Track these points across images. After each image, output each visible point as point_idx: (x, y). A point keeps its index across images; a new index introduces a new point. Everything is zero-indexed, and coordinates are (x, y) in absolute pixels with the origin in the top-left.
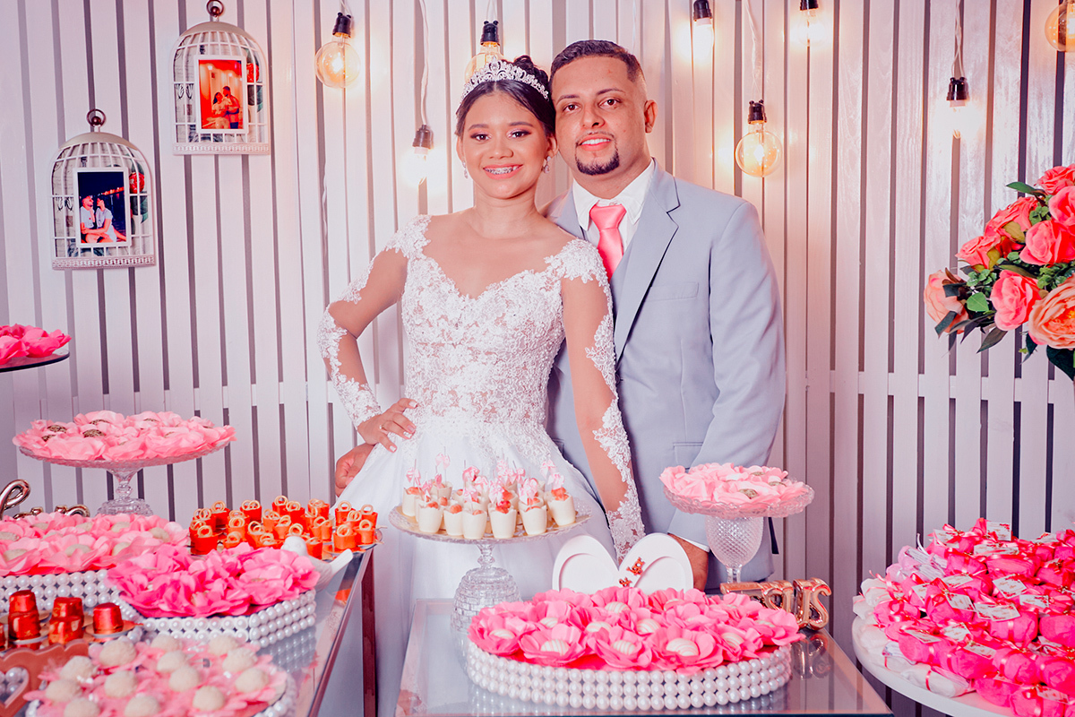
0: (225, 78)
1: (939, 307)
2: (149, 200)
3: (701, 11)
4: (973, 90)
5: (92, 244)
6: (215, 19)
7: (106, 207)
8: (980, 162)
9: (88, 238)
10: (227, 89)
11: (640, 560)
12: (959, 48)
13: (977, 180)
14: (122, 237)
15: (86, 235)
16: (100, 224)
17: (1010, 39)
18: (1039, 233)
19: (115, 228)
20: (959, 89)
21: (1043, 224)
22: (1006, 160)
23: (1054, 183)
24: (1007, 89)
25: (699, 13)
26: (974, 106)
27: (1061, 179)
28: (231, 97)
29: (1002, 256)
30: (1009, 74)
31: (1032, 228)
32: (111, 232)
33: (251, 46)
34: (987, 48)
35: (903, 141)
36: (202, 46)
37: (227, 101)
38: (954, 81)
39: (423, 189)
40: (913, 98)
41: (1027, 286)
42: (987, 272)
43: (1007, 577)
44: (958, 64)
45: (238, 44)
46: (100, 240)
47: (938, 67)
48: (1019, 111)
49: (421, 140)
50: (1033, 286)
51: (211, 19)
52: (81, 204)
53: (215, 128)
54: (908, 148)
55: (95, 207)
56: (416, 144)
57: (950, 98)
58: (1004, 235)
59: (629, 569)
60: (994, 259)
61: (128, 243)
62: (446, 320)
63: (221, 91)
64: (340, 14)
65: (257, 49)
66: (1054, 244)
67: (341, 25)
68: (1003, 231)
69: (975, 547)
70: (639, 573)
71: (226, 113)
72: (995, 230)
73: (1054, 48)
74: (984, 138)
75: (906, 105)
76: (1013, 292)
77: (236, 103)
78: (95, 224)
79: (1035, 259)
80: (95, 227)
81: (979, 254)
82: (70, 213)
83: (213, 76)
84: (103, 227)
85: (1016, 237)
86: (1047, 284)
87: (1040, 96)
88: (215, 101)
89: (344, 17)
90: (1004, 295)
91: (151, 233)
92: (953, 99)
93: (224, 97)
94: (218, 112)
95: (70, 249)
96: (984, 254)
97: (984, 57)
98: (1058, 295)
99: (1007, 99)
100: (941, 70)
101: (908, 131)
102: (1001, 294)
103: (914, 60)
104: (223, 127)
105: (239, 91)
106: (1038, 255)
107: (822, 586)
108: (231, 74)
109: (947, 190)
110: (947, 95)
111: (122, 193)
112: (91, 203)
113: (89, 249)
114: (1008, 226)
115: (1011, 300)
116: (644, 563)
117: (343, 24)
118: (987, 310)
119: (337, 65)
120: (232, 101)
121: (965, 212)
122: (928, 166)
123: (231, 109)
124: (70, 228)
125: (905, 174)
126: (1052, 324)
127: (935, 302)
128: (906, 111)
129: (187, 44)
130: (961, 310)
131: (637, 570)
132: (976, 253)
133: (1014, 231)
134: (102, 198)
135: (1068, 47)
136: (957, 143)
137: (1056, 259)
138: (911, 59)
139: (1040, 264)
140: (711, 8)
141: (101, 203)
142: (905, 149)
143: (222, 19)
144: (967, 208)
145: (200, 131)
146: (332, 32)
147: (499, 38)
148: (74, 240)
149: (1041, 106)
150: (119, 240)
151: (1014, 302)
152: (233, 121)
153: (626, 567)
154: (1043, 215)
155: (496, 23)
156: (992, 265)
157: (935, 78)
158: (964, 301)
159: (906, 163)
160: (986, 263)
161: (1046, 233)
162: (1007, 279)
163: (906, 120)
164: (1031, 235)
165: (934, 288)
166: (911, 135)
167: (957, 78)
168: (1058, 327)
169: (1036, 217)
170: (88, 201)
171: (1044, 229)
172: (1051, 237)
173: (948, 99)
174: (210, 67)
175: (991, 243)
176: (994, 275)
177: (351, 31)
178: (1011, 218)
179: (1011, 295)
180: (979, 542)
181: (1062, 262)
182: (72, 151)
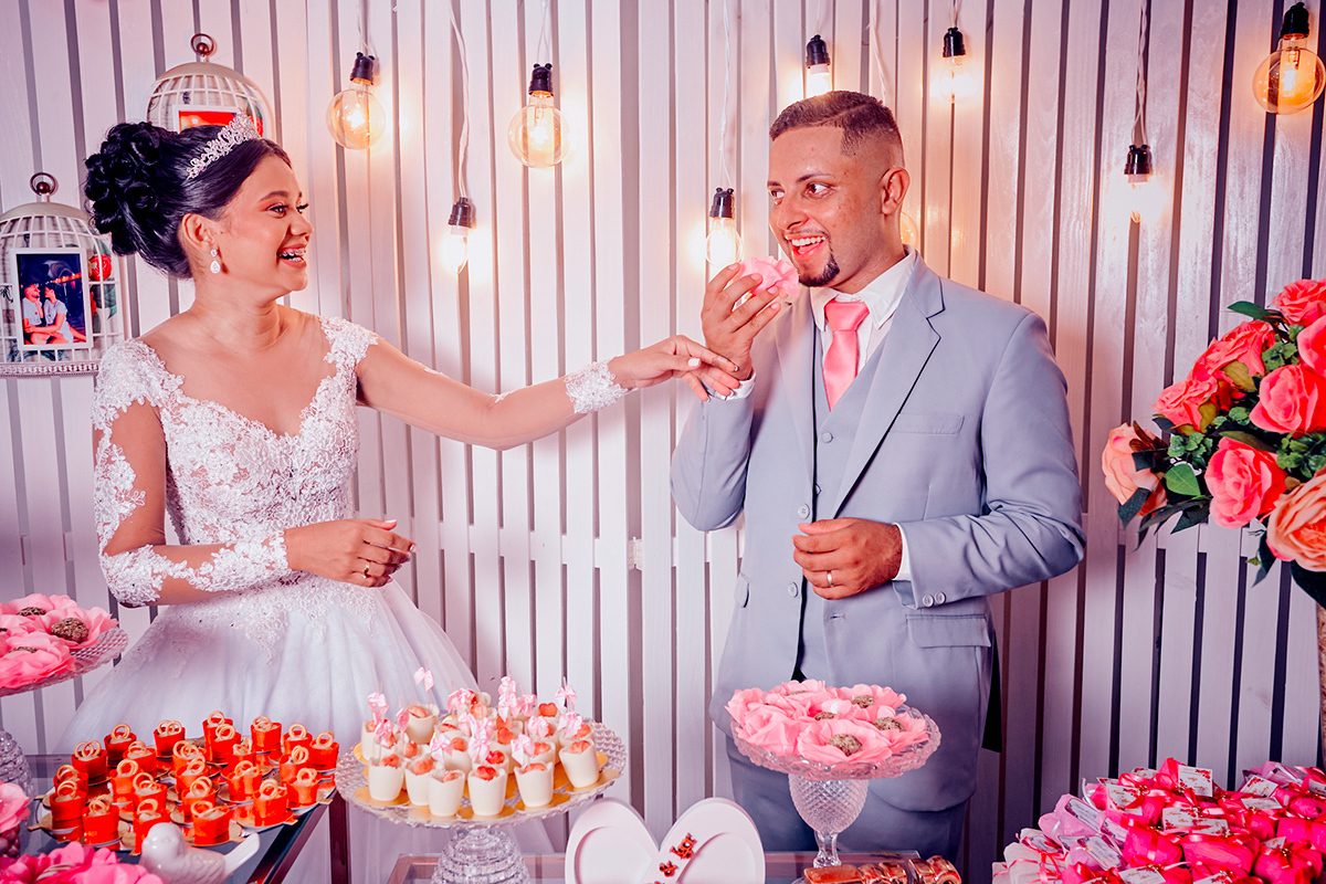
1: (1125, 480)
2: (117, 289)
3: (815, 55)
4: (1157, 161)
5: (40, 345)
6: (203, 59)
7: (57, 298)
8: (1164, 253)
9: (35, 338)
11: (689, 838)
12: (1141, 107)
13: (1159, 276)
14: (81, 336)
15: (31, 334)
16: (49, 321)
17: (1206, 97)
18: (1279, 384)
19: (71, 324)
20: (1140, 161)
21: (1286, 370)
22: (1197, 252)
23: (1303, 305)
24: (1200, 160)
25: (813, 58)
26: (1158, 183)
27: (1311, 300)
29: (1221, 412)
30: (1202, 141)
31: (1270, 375)
32: (65, 330)
33: (252, 95)
34: (1177, 109)
35: (1068, 225)
36: (185, 94)
38: (1133, 149)
39: (463, 277)
40: (1082, 170)
41: (1264, 466)
42: (1199, 437)
43: (1215, 876)
44: (1139, 129)
45: (233, 91)
46: (51, 340)
47: (1115, 131)
48: (1215, 188)
49: (459, 217)
50: (1272, 466)
51: (198, 59)
52: (23, 295)
54: (1074, 232)
55: (43, 299)
56: (452, 222)
57: (1129, 171)
58: (1222, 380)
59: (673, 850)
60: (1207, 416)
61: (89, 343)
62: (278, 473)
64: (360, 55)
65: (259, 98)
66: (1304, 402)
67: (360, 69)
68: (1223, 374)
69: (1164, 810)
70: (688, 856)
72: (1210, 372)
73: (1261, 109)
74: (1170, 223)
75: (1073, 179)
76: (1240, 471)
78: (43, 320)
79: (1274, 424)
80: (44, 324)
81: (1188, 408)
82: (11, 307)
84: (55, 323)
85: (1242, 384)
86: (1294, 466)
87: (1242, 171)
89: (365, 58)
90: (1225, 476)
91: (121, 330)
92: (1132, 172)
95: (12, 352)
96: (1195, 408)
97: (1172, 120)
98: (1316, 488)
99: (1200, 174)
100: (1118, 136)
101: (1075, 213)
102: (1221, 474)
103: (1084, 122)
106: (1279, 418)
107: (950, 872)
109: (1122, 286)
110: (1124, 167)
111: (79, 281)
112: (37, 294)
113: (36, 352)
114: (1229, 368)
115: (1238, 485)
116: (694, 842)
117: (365, 68)
118: (1197, 493)
119: (355, 119)
121: (1144, 315)
122: (1099, 257)
124: (12, 325)
125: (1071, 266)
126: (1306, 533)
127: (1119, 473)
128: (1073, 186)
129: (166, 90)
130: (1156, 486)
131: (685, 851)
132: (1183, 408)
133: (1240, 376)
134: (52, 286)
135: (1280, 108)
136: (1135, 228)
137: (1307, 427)
138: (1080, 120)
139: (1281, 432)
140: (828, 51)
141: (51, 293)
142: (1071, 234)
143: (213, 59)
144: (1146, 310)
146: (349, 76)
147: (553, 86)
148: (15, 341)
149: (1243, 183)
150: (77, 340)
151: (1242, 488)
153: (670, 847)
154: (1288, 355)
155: (549, 66)
156: (1204, 426)
157: (1111, 145)
158: (1161, 475)
159: (1071, 251)
160: (1197, 422)
161: (1291, 384)
162: (1230, 452)
163: (1072, 197)
164: (1268, 385)
165: (1118, 451)
166: (1078, 218)
167: (1138, 146)
168: (1314, 537)
169: (1276, 358)
170: (33, 290)
171: (1287, 378)
172: (1300, 391)
173: (1126, 173)
175: (1205, 392)
176: (1210, 442)
177: (374, 76)
178: (1235, 356)
179: (1237, 477)
180: (1171, 805)
181: (1319, 432)
182: (12, 227)
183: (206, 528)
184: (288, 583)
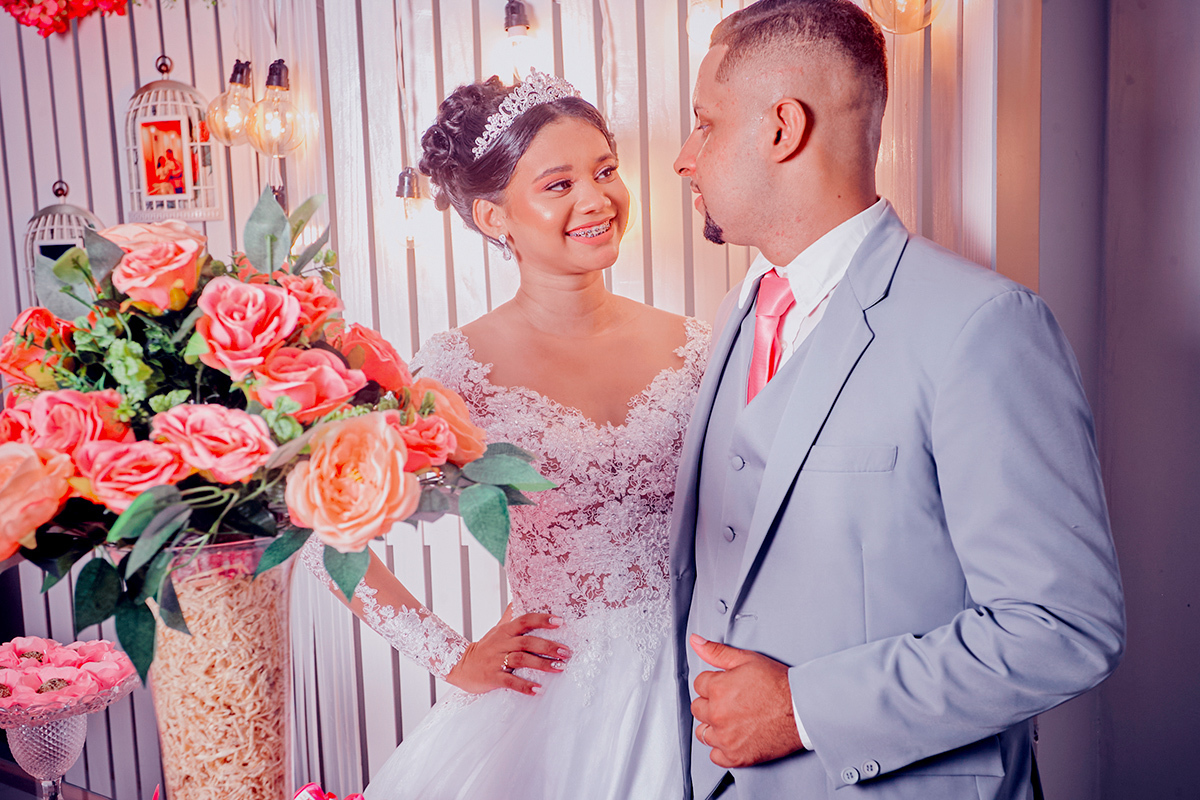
0: (167, 139)
6: (165, 77)
10: (170, 152)
28: (174, 160)
37: (170, 165)
45: (179, 102)
51: (162, 78)
53: (160, 194)
62: (597, 466)
63: (163, 154)
71: (170, 178)
77: (179, 166)
83: (156, 138)
88: (159, 166)
93: (168, 161)
94: (162, 178)
104: (168, 193)
105: (181, 153)
108: (173, 135)
120: (176, 165)
123: (174, 173)
143: (172, 76)
145: (146, 198)
152: (178, 185)
174: (153, 130)
183: (524, 537)
184: (614, 605)
